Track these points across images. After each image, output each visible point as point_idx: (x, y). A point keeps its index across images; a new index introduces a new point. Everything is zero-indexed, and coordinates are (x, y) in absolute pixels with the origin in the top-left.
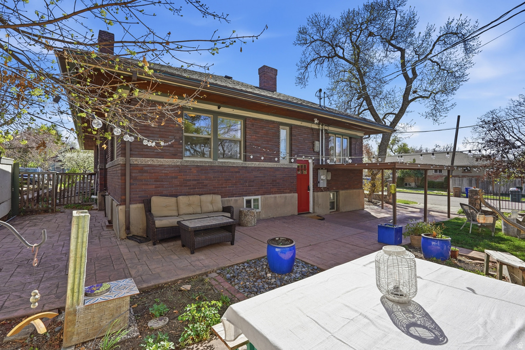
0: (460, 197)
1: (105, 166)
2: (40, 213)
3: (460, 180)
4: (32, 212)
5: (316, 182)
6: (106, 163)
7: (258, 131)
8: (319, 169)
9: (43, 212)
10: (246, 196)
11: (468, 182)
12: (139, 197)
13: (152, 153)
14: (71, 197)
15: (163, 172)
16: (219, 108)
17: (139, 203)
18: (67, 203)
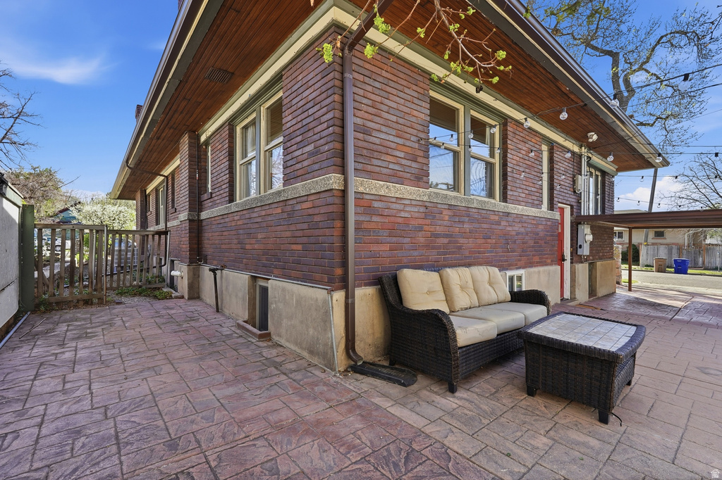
0: (665, 272)
1: (199, 216)
2: (76, 307)
3: (654, 250)
4: (62, 305)
5: (575, 246)
6: (200, 210)
7: (520, 147)
8: (580, 223)
9: (81, 303)
10: (511, 269)
11: (666, 251)
12: (366, 270)
13: (384, 171)
14: (112, 275)
15: (403, 214)
16: (477, 92)
17: (366, 285)
18: (118, 284)
